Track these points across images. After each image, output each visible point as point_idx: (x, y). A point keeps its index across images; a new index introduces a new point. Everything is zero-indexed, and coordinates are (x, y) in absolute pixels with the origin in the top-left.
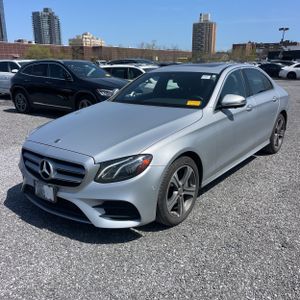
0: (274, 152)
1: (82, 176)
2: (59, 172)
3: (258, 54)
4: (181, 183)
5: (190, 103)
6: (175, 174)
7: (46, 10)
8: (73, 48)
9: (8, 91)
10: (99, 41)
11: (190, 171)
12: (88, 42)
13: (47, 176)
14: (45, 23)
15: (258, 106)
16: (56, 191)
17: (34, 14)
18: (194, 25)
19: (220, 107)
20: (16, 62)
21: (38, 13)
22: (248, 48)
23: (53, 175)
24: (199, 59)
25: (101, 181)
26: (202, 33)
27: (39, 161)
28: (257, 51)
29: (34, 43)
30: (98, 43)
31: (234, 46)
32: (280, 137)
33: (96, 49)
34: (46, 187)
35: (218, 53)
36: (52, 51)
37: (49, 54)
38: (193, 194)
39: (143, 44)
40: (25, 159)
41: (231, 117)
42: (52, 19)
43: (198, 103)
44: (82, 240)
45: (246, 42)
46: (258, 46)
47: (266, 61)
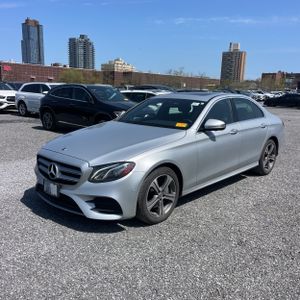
0: (264, 174)
1: (79, 177)
2: (63, 173)
3: (288, 84)
4: (160, 189)
5: (178, 125)
6: (155, 180)
7: (82, 37)
8: (104, 73)
9: (37, 111)
11: (170, 179)
12: (119, 68)
13: (53, 176)
14: (80, 49)
15: (242, 131)
16: (59, 189)
17: (70, 40)
18: (224, 54)
19: (203, 129)
20: (48, 84)
21: (74, 39)
22: (278, 77)
23: (58, 176)
25: (93, 181)
27: (48, 164)
28: (287, 80)
29: (68, 67)
30: (129, 68)
31: (264, 75)
32: (271, 161)
34: (52, 185)
36: (84, 75)
37: (82, 78)
38: (173, 200)
39: (171, 71)
40: (39, 163)
41: (213, 138)
42: (87, 45)
43: (184, 125)
44: (77, 229)
45: (276, 72)
46: (289, 76)
47: (294, 92)
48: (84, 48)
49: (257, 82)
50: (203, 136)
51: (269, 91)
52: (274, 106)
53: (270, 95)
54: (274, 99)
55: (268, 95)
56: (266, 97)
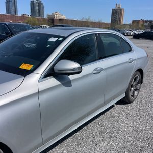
3: (146, 26)
10: (63, 16)
12: (57, 17)
14: (36, 7)
18: (113, 10)
19: (51, 73)
21: (33, 1)
22: (141, 23)
24: (113, 28)
26: (117, 14)
28: (145, 24)
29: (30, 16)
30: (62, 17)
31: (133, 21)
32: (136, 90)
33: (61, 20)
35: (125, 25)
45: (140, 20)
46: (146, 22)
47: (149, 30)
48: (39, 6)
49: (129, 25)
50: (52, 81)
51: (136, 30)
52: (138, 38)
53: (136, 32)
54: (138, 34)
55: (135, 32)
56: (134, 33)
